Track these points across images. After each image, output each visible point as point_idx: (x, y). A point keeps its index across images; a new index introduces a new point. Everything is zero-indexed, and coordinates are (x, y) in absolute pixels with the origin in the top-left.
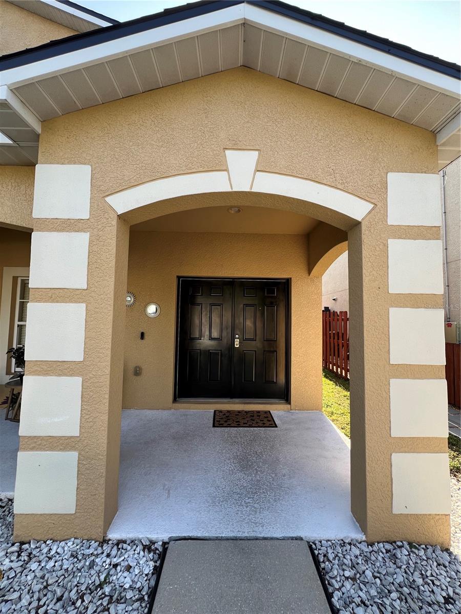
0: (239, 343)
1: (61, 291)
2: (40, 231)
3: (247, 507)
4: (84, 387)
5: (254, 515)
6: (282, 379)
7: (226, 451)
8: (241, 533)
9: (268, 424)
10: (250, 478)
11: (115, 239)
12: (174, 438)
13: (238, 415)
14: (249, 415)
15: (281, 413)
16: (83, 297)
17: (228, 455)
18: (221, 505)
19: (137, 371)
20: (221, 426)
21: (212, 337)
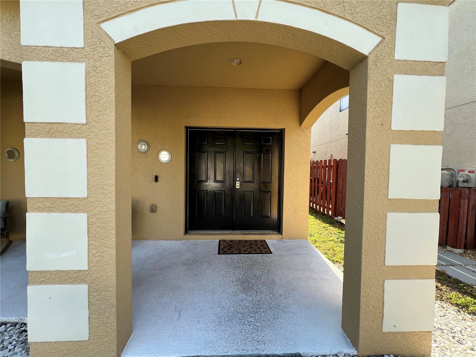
0: (240, 185)
1: (59, 126)
2: (30, 60)
3: (250, 326)
4: (90, 223)
5: (256, 333)
6: (275, 214)
7: (230, 274)
8: (245, 351)
9: (264, 251)
10: (251, 298)
11: (113, 70)
12: (185, 264)
13: (239, 244)
14: (248, 244)
15: (275, 241)
16: (83, 132)
17: (231, 279)
18: (226, 325)
19: (152, 208)
20: (225, 253)
21: (217, 180)
